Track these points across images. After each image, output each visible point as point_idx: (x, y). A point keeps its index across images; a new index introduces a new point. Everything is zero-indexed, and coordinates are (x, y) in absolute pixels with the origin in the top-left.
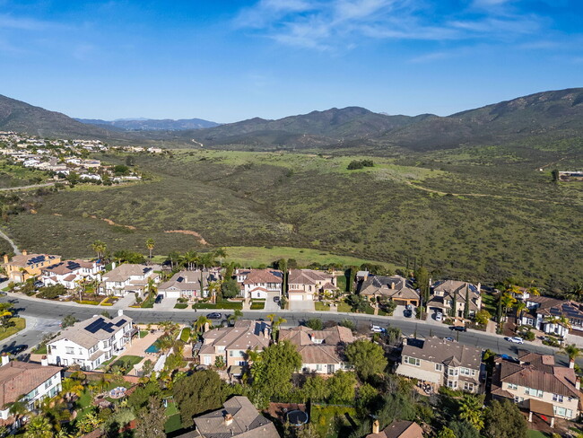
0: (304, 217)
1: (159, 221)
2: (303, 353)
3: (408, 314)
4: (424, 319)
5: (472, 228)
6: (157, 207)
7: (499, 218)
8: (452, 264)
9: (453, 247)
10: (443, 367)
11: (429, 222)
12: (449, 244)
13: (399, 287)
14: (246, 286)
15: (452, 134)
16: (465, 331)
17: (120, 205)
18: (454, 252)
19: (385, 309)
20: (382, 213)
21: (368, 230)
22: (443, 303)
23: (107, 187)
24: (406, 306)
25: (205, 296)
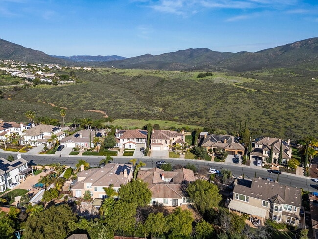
0: (170, 103)
1: (82, 105)
2: (152, 190)
3: (236, 161)
4: (248, 164)
5: (274, 110)
6: (82, 97)
7: (291, 104)
8: (262, 131)
9: (262, 120)
10: (269, 204)
11: (247, 106)
12: (259, 119)
13: (229, 142)
14: (121, 140)
15: (258, 62)
16: (280, 174)
17: (60, 96)
18: (264, 123)
19: (220, 157)
20: (217, 100)
21: (209, 110)
22: (262, 153)
23: (54, 86)
24: (235, 155)
25: (93, 147)
